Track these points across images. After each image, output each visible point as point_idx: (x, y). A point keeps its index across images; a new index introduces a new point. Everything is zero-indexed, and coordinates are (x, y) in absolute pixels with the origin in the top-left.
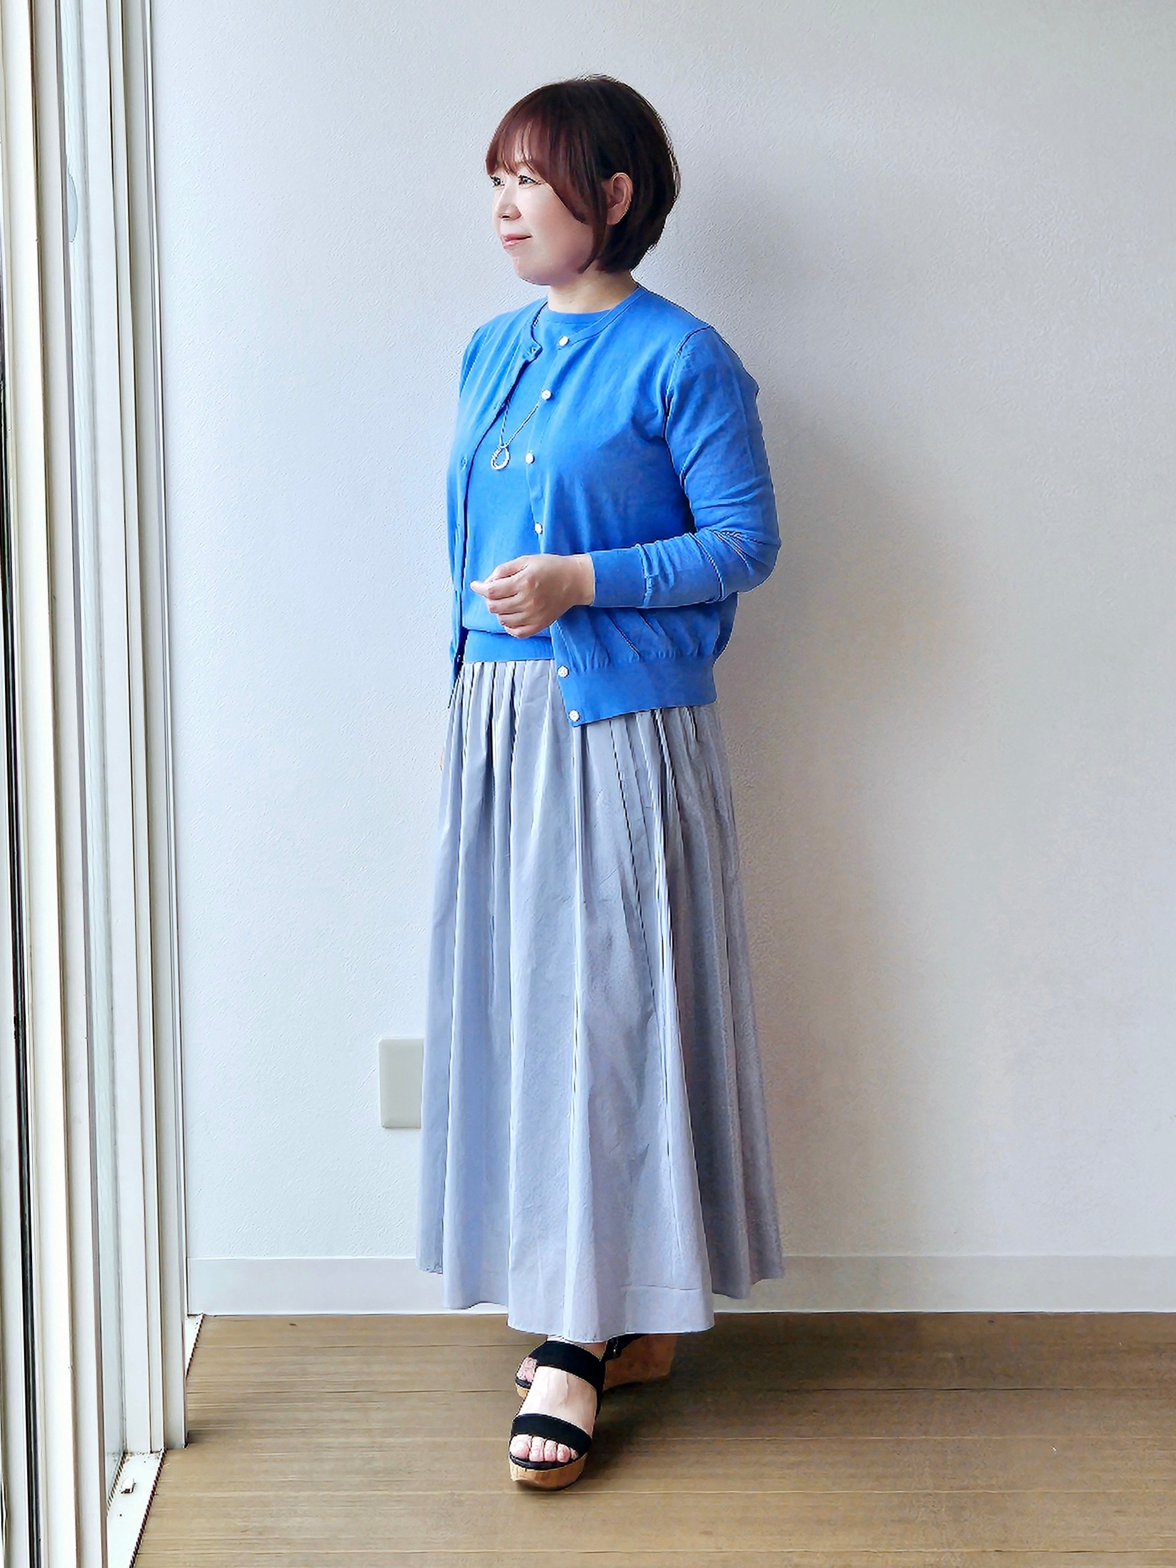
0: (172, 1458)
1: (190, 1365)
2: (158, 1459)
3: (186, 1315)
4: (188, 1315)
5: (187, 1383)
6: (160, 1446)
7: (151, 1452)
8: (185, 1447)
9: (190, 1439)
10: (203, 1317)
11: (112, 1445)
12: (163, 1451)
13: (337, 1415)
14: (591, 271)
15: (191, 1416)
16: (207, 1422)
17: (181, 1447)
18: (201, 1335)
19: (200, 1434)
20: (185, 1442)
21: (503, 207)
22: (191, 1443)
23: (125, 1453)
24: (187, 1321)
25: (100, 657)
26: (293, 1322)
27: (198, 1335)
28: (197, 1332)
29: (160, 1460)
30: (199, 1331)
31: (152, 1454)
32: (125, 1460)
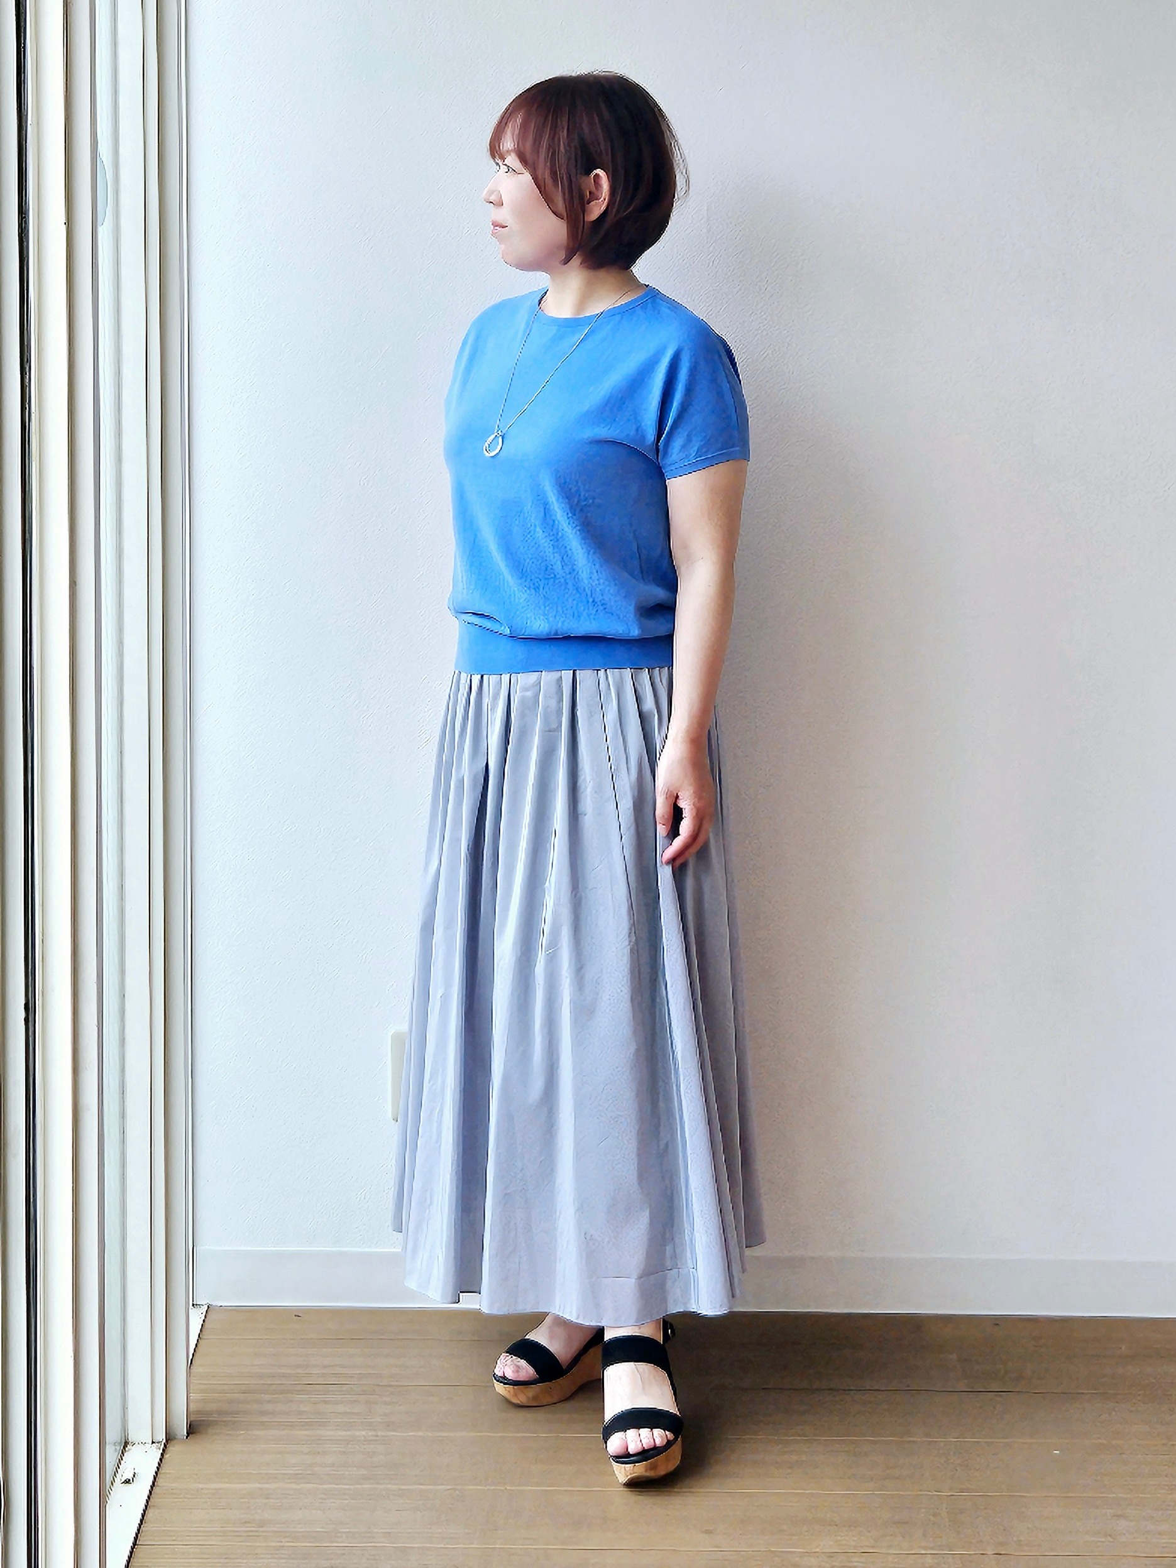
0: (172, 1448)
1: (193, 1355)
2: (160, 1449)
3: (191, 1304)
4: (193, 1305)
5: (190, 1372)
6: (161, 1436)
7: (153, 1442)
8: (187, 1438)
9: (192, 1430)
10: (208, 1307)
11: (113, 1435)
12: (164, 1441)
13: (340, 1408)
14: (576, 261)
15: (192, 1406)
16: (210, 1413)
17: (182, 1438)
18: (207, 1325)
19: (200, 1425)
20: (187, 1433)
21: (491, 192)
22: (192, 1433)
23: (126, 1444)
24: (192, 1311)
25: (120, 643)
26: (298, 1314)
27: (202, 1325)
28: (202, 1322)
29: (161, 1451)
30: (204, 1321)
31: (154, 1444)
32: (127, 1449)
